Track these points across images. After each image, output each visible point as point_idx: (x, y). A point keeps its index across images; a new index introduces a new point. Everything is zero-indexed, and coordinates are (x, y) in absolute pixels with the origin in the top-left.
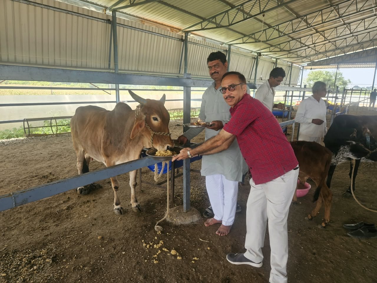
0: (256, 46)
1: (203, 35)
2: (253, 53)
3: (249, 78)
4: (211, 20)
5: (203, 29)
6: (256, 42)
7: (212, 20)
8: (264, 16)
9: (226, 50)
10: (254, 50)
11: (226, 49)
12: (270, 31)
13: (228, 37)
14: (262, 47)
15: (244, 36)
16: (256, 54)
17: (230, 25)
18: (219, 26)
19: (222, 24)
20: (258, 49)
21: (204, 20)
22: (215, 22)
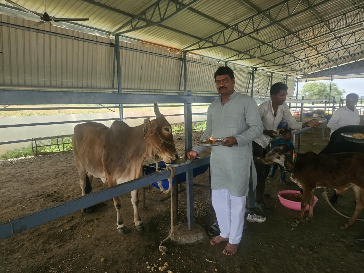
0: (251, 62)
1: (200, 54)
2: (249, 69)
3: (246, 92)
4: (208, 40)
5: (200, 48)
6: (251, 58)
8: (257, 33)
10: (250, 66)
12: (264, 48)
13: (224, 54)
14: (257, 63)
15: (240, 53)
16: (252, 69)
17: (225, 44)
18: (215, 45)
19: (219, 42)
20: (254, 64)
21: (201, 40)
22: (211, 41)
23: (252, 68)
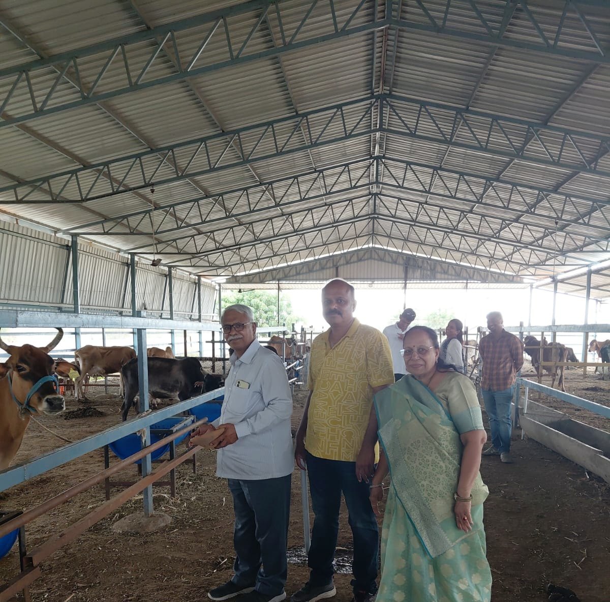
0: (126, 241)
2: (121, 254)
4: (39, 186)
5: (19, 202)
6: (132, 233)
7: (42, 184)
8: (153, 191)
9: (67, 246)
10: (124, 248)
11: (66, 243)
13: (68, 218)
14: (138, 244)
16: (130, 256)
17: (83, 200)
18: (56, 200)
19: (67, 195)
20: (132, 246)
21: (21, 183)
22: (49, 190)
23: (129, 253)
